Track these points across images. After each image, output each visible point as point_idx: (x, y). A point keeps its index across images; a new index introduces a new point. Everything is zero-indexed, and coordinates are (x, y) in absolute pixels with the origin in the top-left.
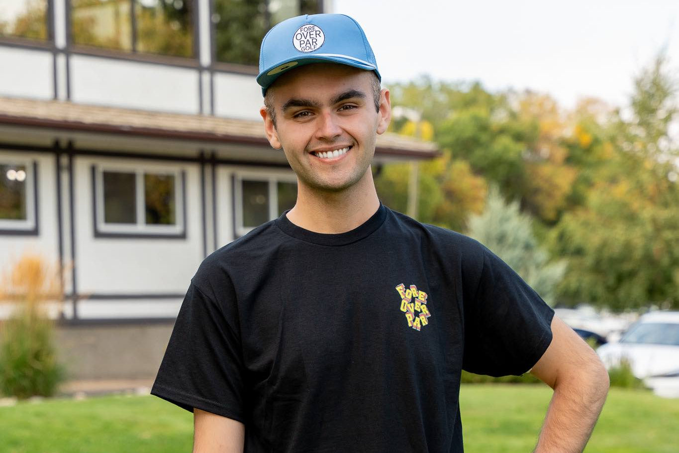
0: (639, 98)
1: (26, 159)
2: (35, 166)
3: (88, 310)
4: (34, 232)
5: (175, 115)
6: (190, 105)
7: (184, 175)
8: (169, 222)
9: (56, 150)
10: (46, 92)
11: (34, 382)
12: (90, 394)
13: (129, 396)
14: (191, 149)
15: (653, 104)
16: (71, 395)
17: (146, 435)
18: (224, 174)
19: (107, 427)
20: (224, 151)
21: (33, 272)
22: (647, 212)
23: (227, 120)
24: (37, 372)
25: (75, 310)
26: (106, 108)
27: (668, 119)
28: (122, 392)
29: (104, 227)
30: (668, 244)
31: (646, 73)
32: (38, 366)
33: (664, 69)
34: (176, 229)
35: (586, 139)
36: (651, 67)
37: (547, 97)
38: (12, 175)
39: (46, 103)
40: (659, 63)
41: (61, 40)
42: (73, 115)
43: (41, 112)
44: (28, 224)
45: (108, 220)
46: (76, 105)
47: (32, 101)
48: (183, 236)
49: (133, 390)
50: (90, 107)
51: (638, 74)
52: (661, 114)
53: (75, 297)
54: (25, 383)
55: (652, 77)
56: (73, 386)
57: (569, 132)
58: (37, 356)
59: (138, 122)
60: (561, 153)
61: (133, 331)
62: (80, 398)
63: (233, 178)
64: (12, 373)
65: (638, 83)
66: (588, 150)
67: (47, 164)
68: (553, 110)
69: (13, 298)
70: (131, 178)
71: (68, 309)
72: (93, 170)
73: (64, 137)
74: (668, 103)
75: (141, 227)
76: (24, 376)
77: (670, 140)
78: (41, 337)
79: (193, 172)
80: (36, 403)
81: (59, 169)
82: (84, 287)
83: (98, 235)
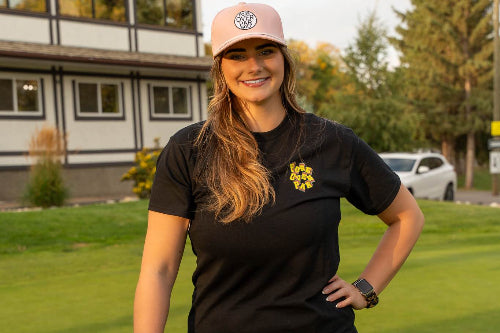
0: (361, 40)
1: (36, 77)
2: (42, 81)
3: (73, 159)
4: (43, 117)
5: (117, 52)
6: (125, 47)
7: (122, 85)
8: (115, 111)
9: (53, 72)
10: (46, 40)
11: (52, 198)
12: (82, 204)
13: (102, 204)
14: (126, 70)
15: (369, 43)
16: (72, 205)
17: (122, 224)
18: (144, 85)
19: (100, 220)
20: (144, 71)
21: (48, 138)
22: (368, 101)
23: (146, 54)
24: (53, 192)
25: (66, 160)
26: (79, 49)
27: (377, 52)
28: (99, 202)
29: (80, 114)
30: (379, 118)
31: (364, 26)
32: (54, 189)
33: (374, 25)
34: (119, 115)
35: (323, 65)
36: (367, 24)
37: (302, 44)
38: (26, 87)
39: (47, 46)
40: (372, 21)
41: (53, 11)
42: (62, 53)
43: (45, 51)
44: (39, 113)
45: (82, 110)
46: (63, 47)
47: (40, 45)
48: (123, 118)
49: (105, 202)
50: (71, 48)
51: (361, 27)
52: (374, 49)
53: (66, 152)
54: (47, 198)
55: (368, 27)
56: (72, 201)
57: (313, 62)
58: (53, 183)
59: (97, 56)
60: (310, 73)
61: (99, 170)
62: (77, 206)
63: (149, 86)
64: (39, 194)
65: (361, 32)
66: (324, 71)
67: (48, 81)
70: (94, 86)
71: (63, 160)
72: (73, 82)
73: (57, 64)
74: (377, 43)
75: (100, 114)
76: (47, 195)
77: (378, 63)
78: (54, 174)
79: (127, 84)
80: (53, 209)
81: (55, 82)
82: (71, 147)
83: (77, 118)
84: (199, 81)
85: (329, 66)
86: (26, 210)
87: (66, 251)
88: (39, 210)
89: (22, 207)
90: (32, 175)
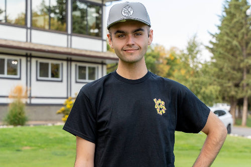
0: (189, 47)
1: (18, 58)
2: (20, 60)
3: (34, 101)
4: (20, 79)
5: (61, 47)
6: (65, 45)
7: (62, 64)
8: (57, 77)
9: (26, 56)
10: (24, 39)
11: (19, 121)
12: (35, 125)
13: (45, 126)
14: (65, 57)
15: (193, 49)
16: (29, 125)
17: (51, 137)
18: (73, 64)
19: (40, 135)
20: (74, 58)
21: (20, 90)
22: (190, 79)
23: (75, 49)
24: (20, 118)
25: (30, 101)
26: (41, 45)
27: (197, 53)
28: (44, 125)
29: (39, 78)
30: (196, 87)
31: (191, 40)
32: (20, 116)
33: (196, 40)
34: (60, 79)
35: (173, 58)
36: (192, 39)
37: (162, 46)
38: (13, 63)
39: (24, 43)
40: (195, 37)
41: (29, 25)
42: (32, 46)
43: (23, 45)
44: (18, 76)
45: (40, 76)
46: (32, 44)
47: (20, 42)
48: (61, 81)
49: (47, 124)
50: (37, 44)
51: (189, 40)
52: (195, 52)
53: (30, 97)
54: (16, 121)
55: (192, 41)
56: (30, 123)
57: (168, 56)
58: (20, 114)
59: (50, 49)
60: (165, 62)
61: (46, 107)
62: (32, 126)
63: (76, 65)
64: (13, 119)
65: (189, 43)
66: (173, 61)
67: (24, 60)
68: (164, 50)
69: (14, 97)
70: (47, 64)
71: (28, 101)
72: (37, 62)
73: (29, 52)
74: (197, 49)
75: (50, 78)
76: (16, 119)
77: (197, 59)
78: (21, 108)
79: (65, 63)
80: (19, 127)
81: (27, 61)
82: (33, 95)
83: (37, 80)
84: (103, 64)
85: (175, 59)
86: (5, 127)
87: (18, 150)
88: (11, 127)
89: (3, 125)
90: (9, 109)
